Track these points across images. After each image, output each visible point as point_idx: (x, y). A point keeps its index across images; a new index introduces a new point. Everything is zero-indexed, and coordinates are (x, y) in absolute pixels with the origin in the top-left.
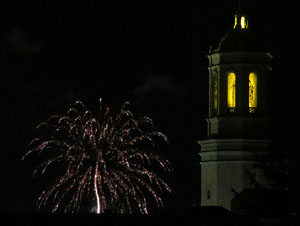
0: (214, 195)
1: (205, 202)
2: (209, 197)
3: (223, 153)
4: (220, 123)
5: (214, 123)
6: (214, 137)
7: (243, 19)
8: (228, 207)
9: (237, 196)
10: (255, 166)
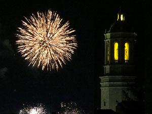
0: (107, 104)
1: (103, 108)
2: (105, 105)
3: (112, 83)
4: (110, 68)
5: (107, 68)
6: (107, 75)
7: (122, 16)
8: (114, 110)
9: (119, 104)
10: (128, 89)
